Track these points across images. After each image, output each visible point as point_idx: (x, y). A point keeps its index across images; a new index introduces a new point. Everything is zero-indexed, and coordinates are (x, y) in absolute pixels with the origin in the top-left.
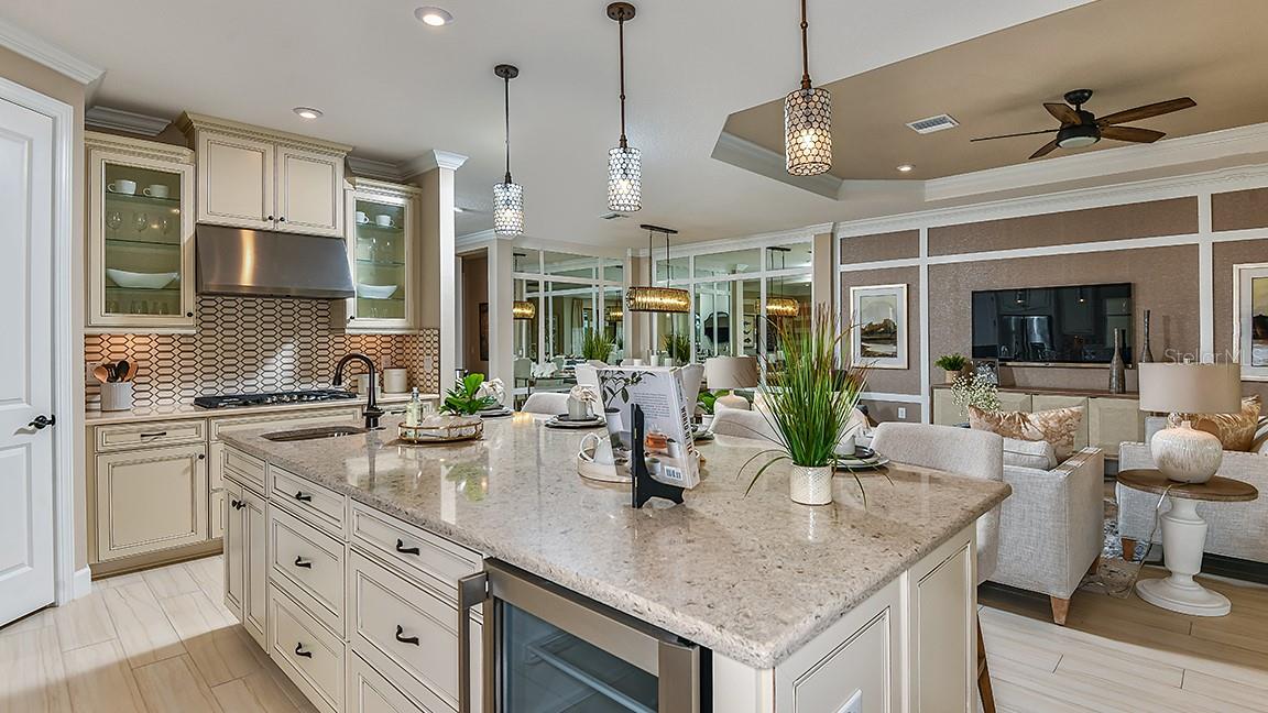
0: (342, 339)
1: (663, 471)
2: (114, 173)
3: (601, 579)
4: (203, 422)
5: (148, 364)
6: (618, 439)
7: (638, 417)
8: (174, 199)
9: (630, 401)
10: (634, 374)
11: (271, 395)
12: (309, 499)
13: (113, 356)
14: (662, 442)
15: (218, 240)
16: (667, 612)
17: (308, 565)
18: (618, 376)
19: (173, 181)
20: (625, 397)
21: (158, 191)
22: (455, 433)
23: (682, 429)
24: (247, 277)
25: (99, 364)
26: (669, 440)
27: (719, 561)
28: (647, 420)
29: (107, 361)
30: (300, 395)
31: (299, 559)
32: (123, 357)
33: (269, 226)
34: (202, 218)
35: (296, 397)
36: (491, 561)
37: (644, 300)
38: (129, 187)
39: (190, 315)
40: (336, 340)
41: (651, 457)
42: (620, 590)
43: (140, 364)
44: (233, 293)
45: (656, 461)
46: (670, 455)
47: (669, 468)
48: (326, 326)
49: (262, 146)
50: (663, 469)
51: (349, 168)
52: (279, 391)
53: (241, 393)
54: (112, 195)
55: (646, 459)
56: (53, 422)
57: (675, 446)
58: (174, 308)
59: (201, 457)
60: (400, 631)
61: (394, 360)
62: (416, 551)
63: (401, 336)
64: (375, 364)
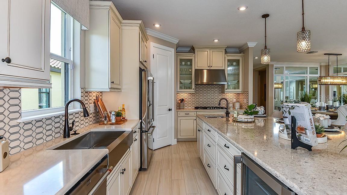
0: (224, 95)
1: (304, 139)
2: (181, 60)
3: (268, 165)
4: (196, 112)
5: (187, 99)
6: (288, 126)
7: (293, 120)
8: (191, 65)
9: (291, 115)
10: (292, 106)
11: (208, 107)
12: (210, 131)
13: (181, 98)
14: (303, 129)
15: (199, 72)
16: (285, 179)
17: (210, 146)
18: (287, 107)
19: (191, 60)
20: (290, 113)
21: (189, 63)
22: (246, 120)
23: (310, 125)
24: (205, 81)
25: (179, 99)
26: (305, 129)
27: (314, 170)
28: (297, 121)
29: (180, 99)
30: (215, 108)
31: (208, 145)
32: (183, 98)
33: (209, 69)
34: (196, 68)
35: (213, 108)
36: (243, 153)
37: (326, 81)
38: (183, 63)
39: (194, 89)
40: (223, 95)
41: (299, 133)
42: (272, 169)
43: (186, 99)
44: (202, 84)
45: (301, 135)
46: (306, 134)
47: (306, 138)
48: (221, 91)
49: (207, 50)
50: (303, 138)
51: (226, 51)
52: (214, 106)
53: (203, 106)
54: (181, 65)
55: (297, 134)
56: (171, 110)
57: (307, 131)
58: (190, 88)
59: (195, 120)
60: (225, 166)
61: (237, 100)
62: (228, 147)
63: (239, 94)
64: (228, 101)
